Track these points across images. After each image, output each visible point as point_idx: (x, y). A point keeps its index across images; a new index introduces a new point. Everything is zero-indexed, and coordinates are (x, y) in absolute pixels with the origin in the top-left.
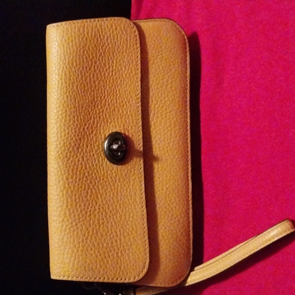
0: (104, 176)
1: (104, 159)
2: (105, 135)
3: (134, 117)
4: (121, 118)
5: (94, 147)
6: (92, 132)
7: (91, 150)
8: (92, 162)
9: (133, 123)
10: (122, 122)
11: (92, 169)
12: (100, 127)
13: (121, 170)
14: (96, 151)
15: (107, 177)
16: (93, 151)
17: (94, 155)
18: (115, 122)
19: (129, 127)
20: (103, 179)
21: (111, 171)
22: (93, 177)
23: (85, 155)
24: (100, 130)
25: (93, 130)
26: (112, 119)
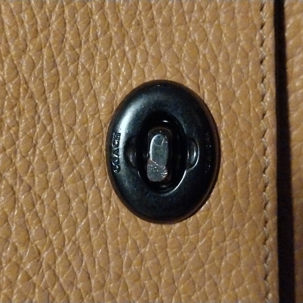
0: (104, 270)
1: (108, 199)
2: (114, 96)
3: (239, 17)
4: (183, 22)
5: (65, 147)
6: (55, 85)
7: (48, 158)
8: (54, 214)
9: (234, 40)
10: (185, 36)
11: (55, 243)
12: (92, 58)
13: (180, 247)
14: (72, 165)
15: (119, 276)
16: (58, 166)
17: (61, 181)
18: (154, 39)
19: (215, 58)
20: (102, 285)
21: (137, 249)
22: (55, 277)
23: (22, 181)
24: (88, 73)
25: (57, 74)
26: (145, 25)
